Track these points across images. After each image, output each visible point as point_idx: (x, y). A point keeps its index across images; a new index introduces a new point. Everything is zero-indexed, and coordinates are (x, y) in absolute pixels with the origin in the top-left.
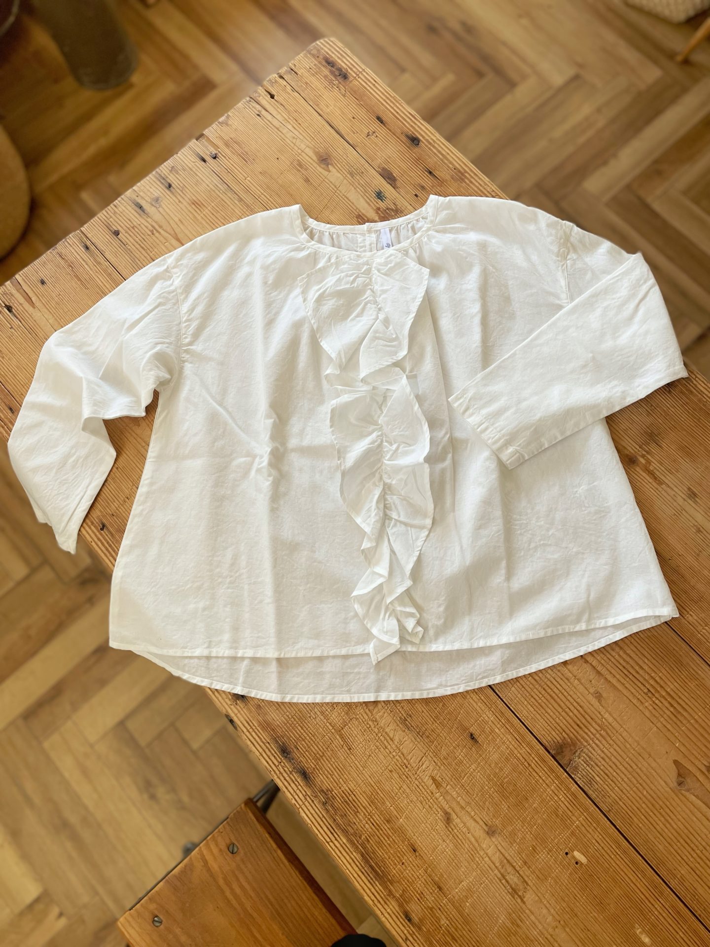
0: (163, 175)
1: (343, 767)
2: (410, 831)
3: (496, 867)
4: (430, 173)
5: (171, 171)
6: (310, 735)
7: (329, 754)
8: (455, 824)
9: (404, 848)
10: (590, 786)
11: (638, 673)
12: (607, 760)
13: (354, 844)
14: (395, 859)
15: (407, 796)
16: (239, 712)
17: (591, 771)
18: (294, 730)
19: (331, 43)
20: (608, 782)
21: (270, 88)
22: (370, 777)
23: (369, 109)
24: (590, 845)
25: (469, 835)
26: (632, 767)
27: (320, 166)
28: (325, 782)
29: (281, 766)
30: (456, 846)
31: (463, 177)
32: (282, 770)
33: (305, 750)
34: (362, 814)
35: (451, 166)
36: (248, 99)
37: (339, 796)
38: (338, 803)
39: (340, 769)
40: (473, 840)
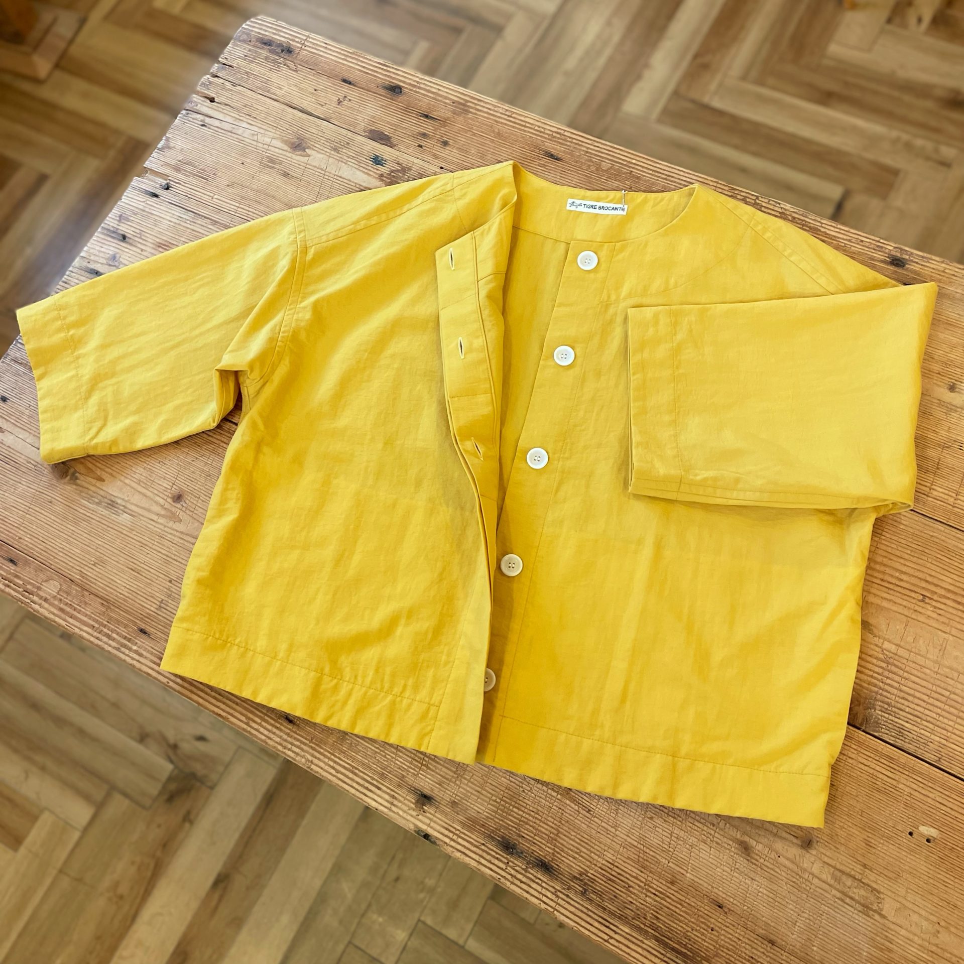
0: (112, 229)
1: (589, 838)
2: (706, 885)
3: (830, 885)
4: (427, 116)
5: (119, 221)
6: (532, 813)
7: (565, 828)
8: (757, 852)
9: (706, 908)
10: (903, 739)
11: (901, 580)
12: (910, 698)
13: (642, 929)
14: (701, 928)
15: (684, 841)
16: (431, 820)
17: (896, 720)
18: (509, 815)
19: (260, 22)
20: (922, 725)
21: (206, 92)
22: (628, 836)
23: (330, 75)
24: (934, 811)
25: (782, 860)
26: (943, 696)
27: (296, 155)
28: (574, 866)
29: (511, 867)
30: (770, 880)
31: (466, 108)
32: (513, 872)
33: (533, 835)
34: (637, 887)
35: (447, 101)
36: (184, 112)
37: (598, 875)
38: (601, 884)
39: (587, 841)
40: (787, 863)
